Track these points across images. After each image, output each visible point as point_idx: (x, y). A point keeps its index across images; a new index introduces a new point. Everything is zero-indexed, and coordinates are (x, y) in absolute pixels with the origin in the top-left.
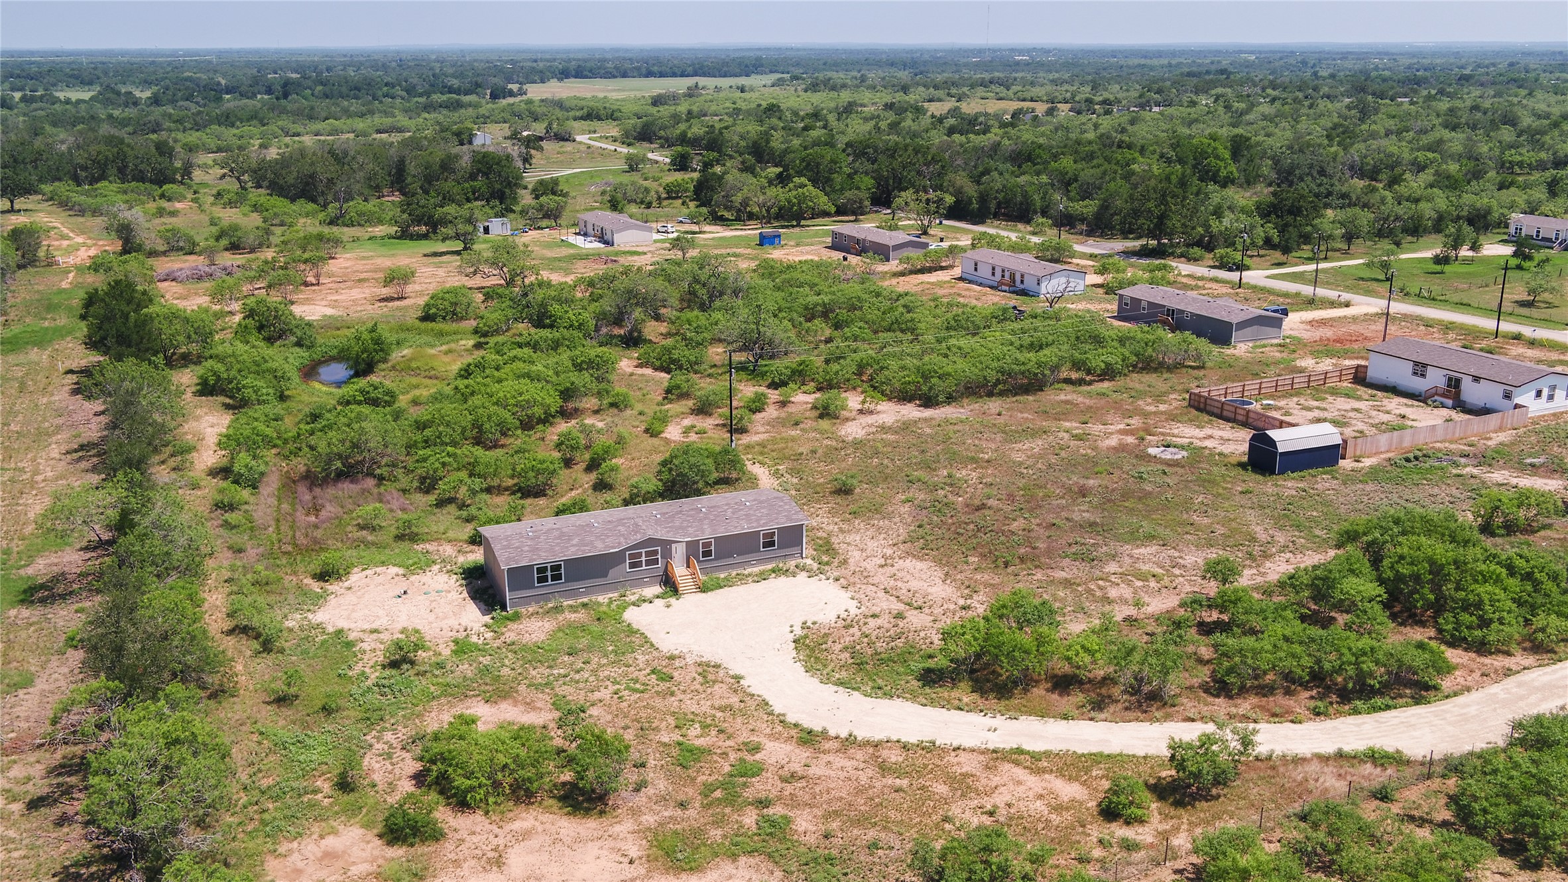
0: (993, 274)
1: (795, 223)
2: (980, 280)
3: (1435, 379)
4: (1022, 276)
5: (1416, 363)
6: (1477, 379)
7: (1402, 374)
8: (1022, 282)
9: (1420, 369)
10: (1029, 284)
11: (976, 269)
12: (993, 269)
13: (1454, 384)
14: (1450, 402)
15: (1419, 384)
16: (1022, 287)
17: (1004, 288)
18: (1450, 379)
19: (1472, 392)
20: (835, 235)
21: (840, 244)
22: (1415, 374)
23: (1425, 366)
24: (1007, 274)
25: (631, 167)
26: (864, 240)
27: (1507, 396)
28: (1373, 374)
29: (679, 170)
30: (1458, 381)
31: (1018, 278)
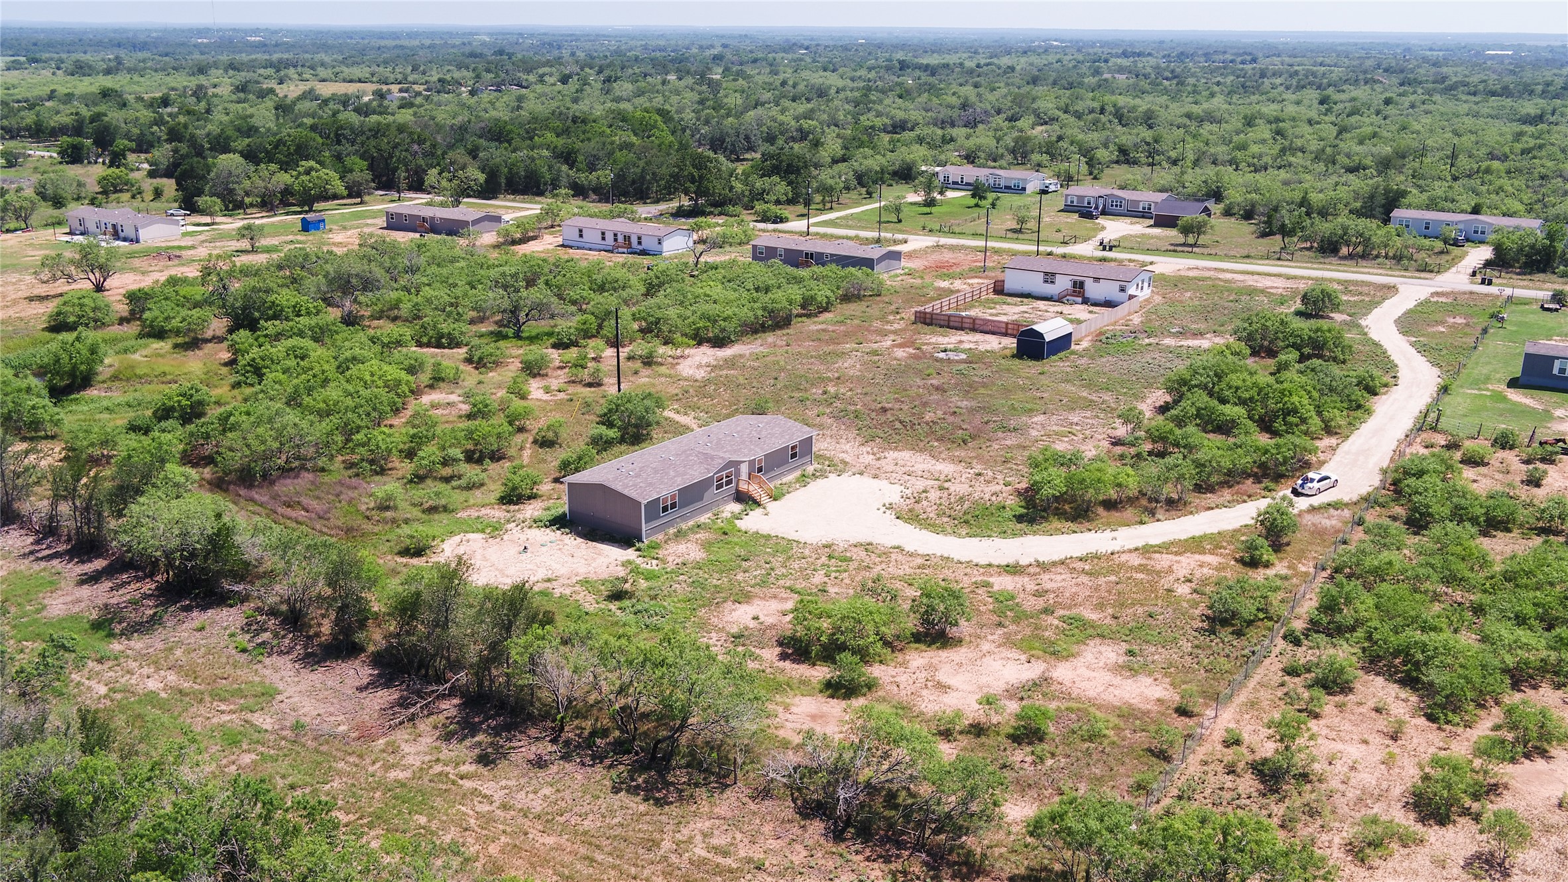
0: (603, 239)
1: (306, 208)
2: (587, 246)
3: (1063, 284)
4: (639, 238)
5: (1046, 274)
6: (1097, 279)
7: (1035, 283)
8: (640, 243)
9: (1049, 277)
10: (647, 244)
11: (581, 236)
12: (603, 234)
13: (1078, 287)
14: (1080, 300)
15: (1049, 289)
16: (640, 248)
17: (620, 250)
18: (1075, 283)
19: (1093, 290)
20: (390, 216)
21: (396, 223)
22: (1046, 282)
23: (1053, 274)
24: (620, 239)
25: (8, 161)
26: (432, 218)
27: (1123, 290)
28: (1009, 286)
29: (72, 163)
30: (1082, 284)
31: (634, 240)
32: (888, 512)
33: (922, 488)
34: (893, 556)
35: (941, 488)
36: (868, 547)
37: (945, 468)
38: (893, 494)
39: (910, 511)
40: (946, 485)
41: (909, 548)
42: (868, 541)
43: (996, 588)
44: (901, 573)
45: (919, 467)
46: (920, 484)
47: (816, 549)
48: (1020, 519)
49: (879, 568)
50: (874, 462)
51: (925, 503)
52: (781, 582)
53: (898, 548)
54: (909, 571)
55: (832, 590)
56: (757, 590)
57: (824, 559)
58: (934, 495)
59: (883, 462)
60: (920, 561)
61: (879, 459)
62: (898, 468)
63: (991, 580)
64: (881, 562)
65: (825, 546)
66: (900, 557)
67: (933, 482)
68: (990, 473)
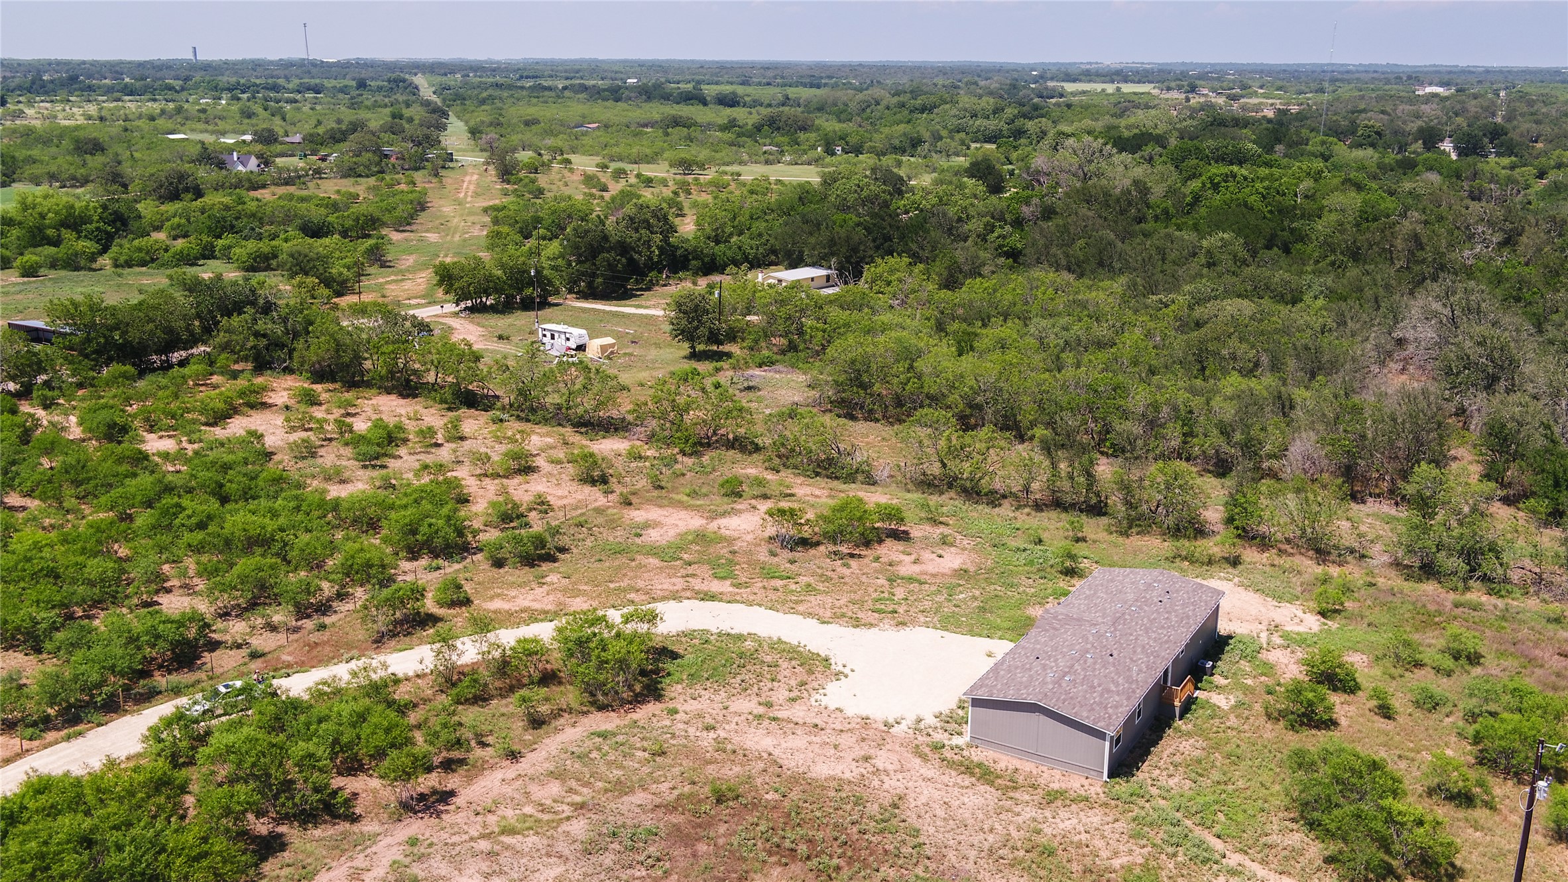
32: (840, 668)
33: (797, 705)
34: (828, 614)
35: (769, 705)
36: (857, 623)
37: (759, 740)
38: (834, 695)
39: (810, 672)
40: (761, 710)
41: (813, 622)
42: (858, 630)
43: (728, 582)
44: (818, 597)
45: (799, 741)
46: (798, 712)
47: (914, 622)
48: (674, 656)
49: (842, 602)
50: (872, 752)
51: (793, 683)
52: (934, 588)
53: (824, 623)
54: (812, 598)
55: (882, 581)
56: (955, 581)
57: (901, 610)
58: (780, 695)
59: (859, 752)
60: (801, 608)
61: (867, 759)
62: (833, 739)
63: (731, 589)
64: (840, 608)
65: (903, 624)
66: (821, 612)
67: (780, 715)
68: (692, 731)
